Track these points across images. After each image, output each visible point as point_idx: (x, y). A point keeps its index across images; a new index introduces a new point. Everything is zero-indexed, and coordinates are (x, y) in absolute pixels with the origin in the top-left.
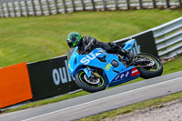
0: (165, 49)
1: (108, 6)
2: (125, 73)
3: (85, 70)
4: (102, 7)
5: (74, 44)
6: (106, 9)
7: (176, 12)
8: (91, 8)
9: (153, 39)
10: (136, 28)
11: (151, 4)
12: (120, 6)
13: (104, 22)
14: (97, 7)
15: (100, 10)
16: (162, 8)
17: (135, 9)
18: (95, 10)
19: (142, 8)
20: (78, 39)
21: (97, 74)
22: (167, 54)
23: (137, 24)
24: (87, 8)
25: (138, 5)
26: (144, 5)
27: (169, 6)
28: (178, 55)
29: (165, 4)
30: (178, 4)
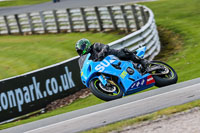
1: (36, 29)
2: (141, 81)
4: (29, 30)
5: (84, 52)
6: (34, 33)
7: (110, 36)
8: (17, 31)
10: (67, 53)
11: (83, 27)
12: (49, 28)
13: (32, 47)
14: (24, 30)
15: (27, 34)
16: (95, 31)
17: (65, 32)
18: (21, 33)
19: (73, 31)
20: (88, 46)
23: (68, 49)
24: (13, 31)
25: (69, 27)
26: (75, 27)
27: (102, 29)
29: (98, 26)
30: (112, 26)
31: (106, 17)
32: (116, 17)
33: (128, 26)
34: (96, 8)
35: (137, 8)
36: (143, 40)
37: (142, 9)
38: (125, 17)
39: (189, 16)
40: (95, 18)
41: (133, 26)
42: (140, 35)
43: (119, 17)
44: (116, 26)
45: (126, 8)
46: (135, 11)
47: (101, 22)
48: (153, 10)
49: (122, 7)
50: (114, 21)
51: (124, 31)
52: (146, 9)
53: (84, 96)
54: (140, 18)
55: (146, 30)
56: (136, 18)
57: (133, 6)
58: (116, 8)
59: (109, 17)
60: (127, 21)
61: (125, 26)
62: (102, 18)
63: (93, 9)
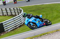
0: (7, 28)
2: (42, 24)
3: (31, 23)
7: (10, 17)
9: (3, 25)
11: (2, 14)
16: (5, 15)
21: (34, 24)
22: (8, 30)
27: (8, 15)
28: (11, 30)
29: (6, 14)
30: (11, 14)
31: (9, 11)
32: (12, 11)
33: (15, 14)
34: (6, 9)
35: (18, 9)
36: (20, 18)
37: (20, 9)
38: (15, 11)
39: (34, 11)
40: (6, 11)
41: (17, 14)
42: (19, 16)
43: (13, 11)
44: (12, 14)
45: (15, 9)
46: (17, 10)
47: (7, 13)
48: (23, 9)
49: (14, 8)
50: (11, 13)
51: (14, 15)
52: (21, 9)
53: (2, 35)
54: (19, 12)
55: (21, 15)
56: (18, 11)
57: (17, 8)
58: (12, 9)
59: (10, 11)
60: (15, 12)
61: (14, 14)
62: (8, 11)
63: (5, 9)
